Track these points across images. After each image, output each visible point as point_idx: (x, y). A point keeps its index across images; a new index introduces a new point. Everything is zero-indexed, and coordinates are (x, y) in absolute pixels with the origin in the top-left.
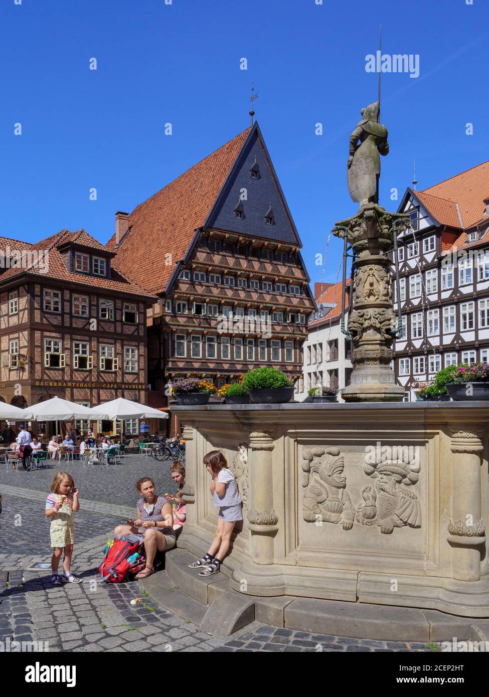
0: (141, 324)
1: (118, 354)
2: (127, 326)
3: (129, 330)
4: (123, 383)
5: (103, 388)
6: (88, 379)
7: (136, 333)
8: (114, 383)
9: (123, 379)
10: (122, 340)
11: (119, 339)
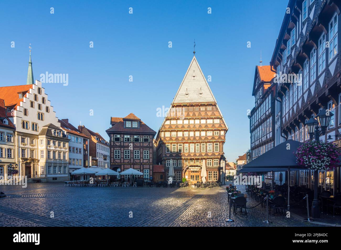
0: (151, 142)
1: (141, 153)
2: (145, 143)
3: (146, 144)
4: (143, 162)
5: (135, 165)
6: (130, 162)
7: (148, 146)
8: (139, 163)
9: (143, 161)
10: (143, 148)
11: (141, 148)
